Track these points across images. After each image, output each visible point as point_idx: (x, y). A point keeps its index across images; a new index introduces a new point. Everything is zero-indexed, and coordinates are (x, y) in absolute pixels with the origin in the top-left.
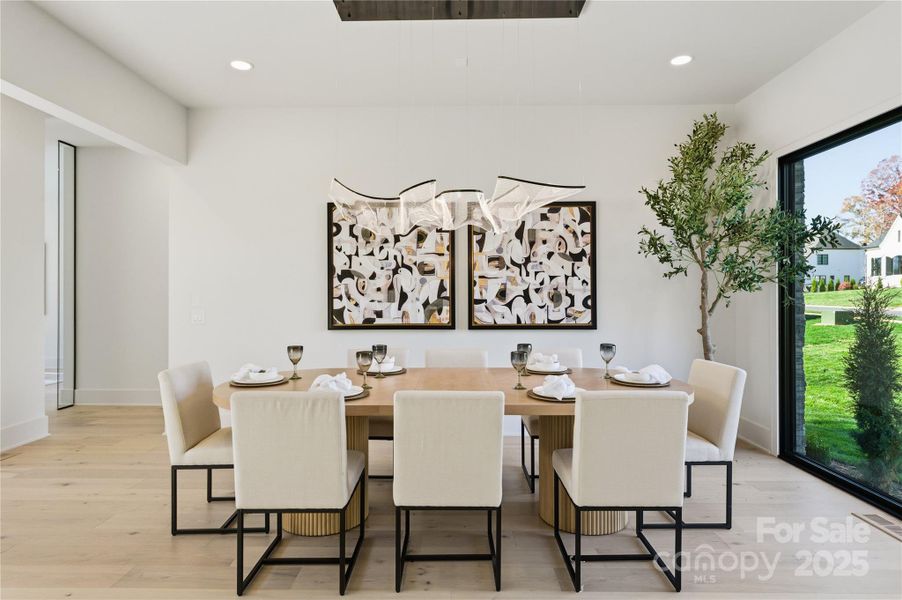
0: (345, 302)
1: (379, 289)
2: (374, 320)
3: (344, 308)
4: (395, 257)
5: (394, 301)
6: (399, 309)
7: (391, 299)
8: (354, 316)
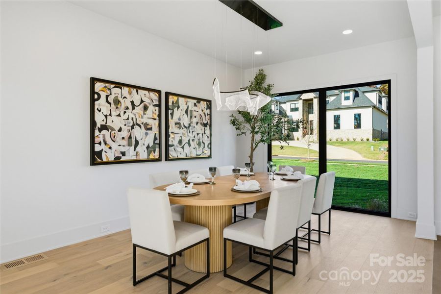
0: (103, 146)
1: (123, 138)
2: (120, 158)
3: (102, 150)
4: (132, 119)
5: (132, 146)
6: (135, 151)
7: (130, 145)
8: (109, 156)
